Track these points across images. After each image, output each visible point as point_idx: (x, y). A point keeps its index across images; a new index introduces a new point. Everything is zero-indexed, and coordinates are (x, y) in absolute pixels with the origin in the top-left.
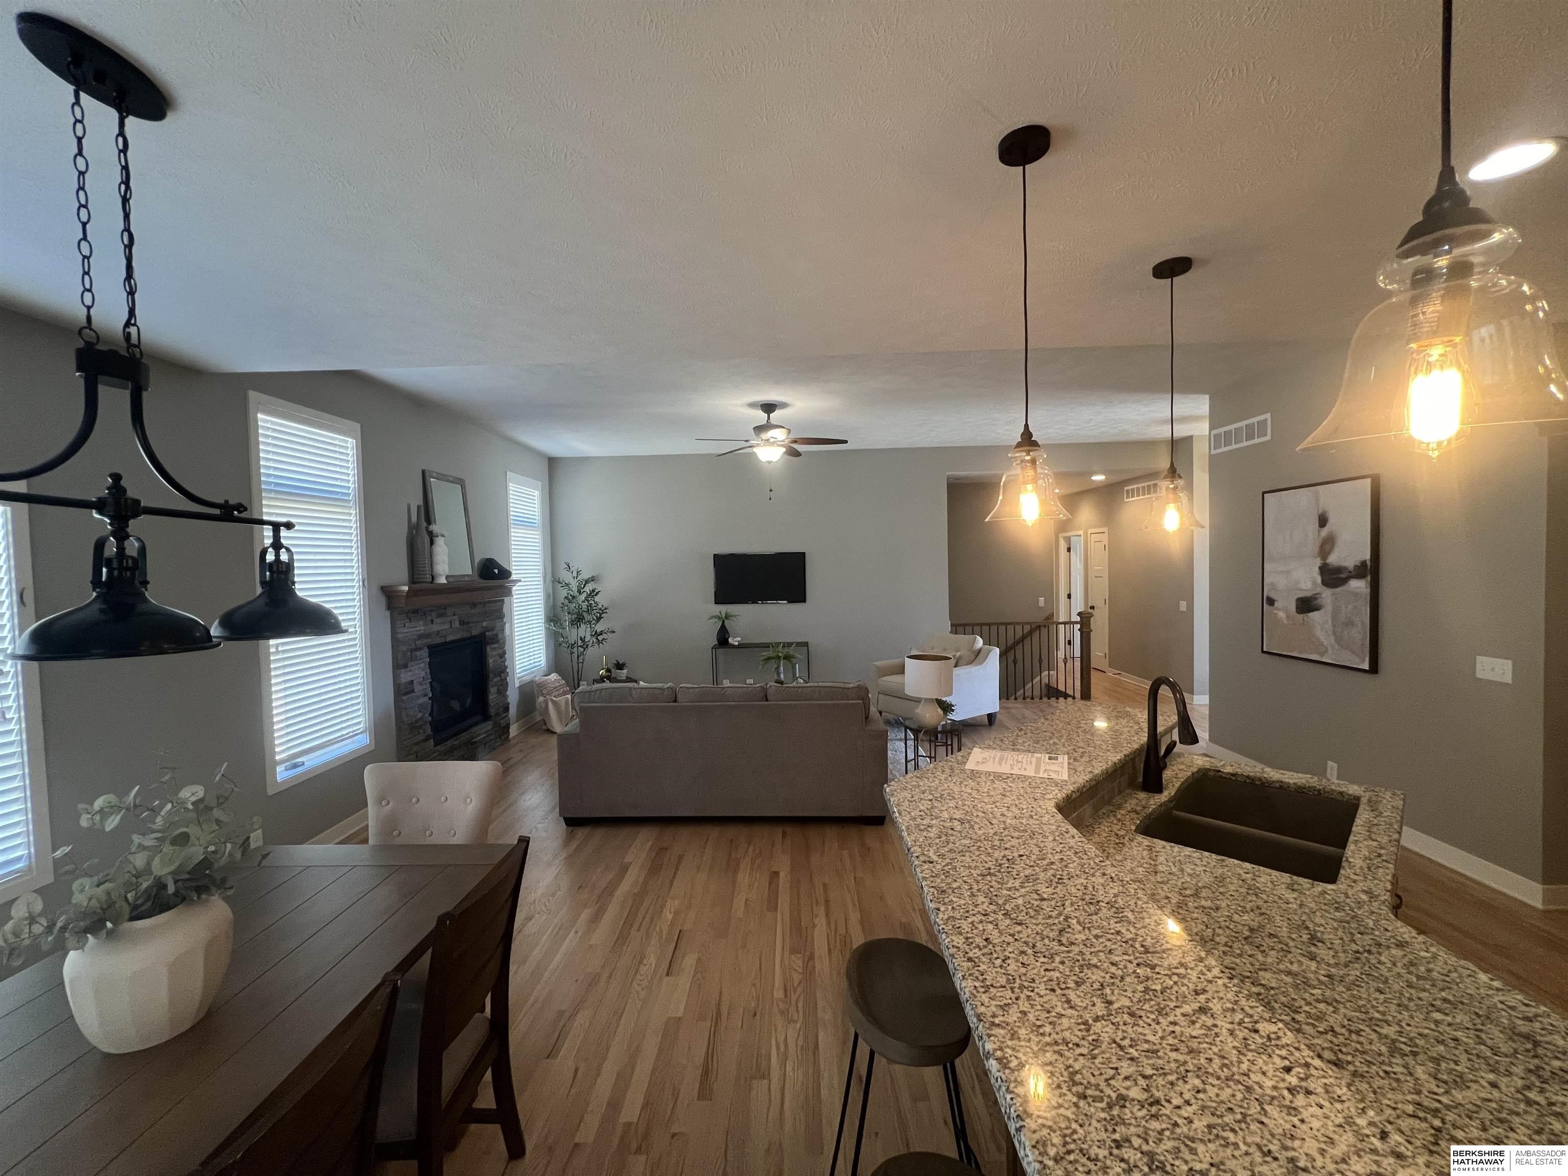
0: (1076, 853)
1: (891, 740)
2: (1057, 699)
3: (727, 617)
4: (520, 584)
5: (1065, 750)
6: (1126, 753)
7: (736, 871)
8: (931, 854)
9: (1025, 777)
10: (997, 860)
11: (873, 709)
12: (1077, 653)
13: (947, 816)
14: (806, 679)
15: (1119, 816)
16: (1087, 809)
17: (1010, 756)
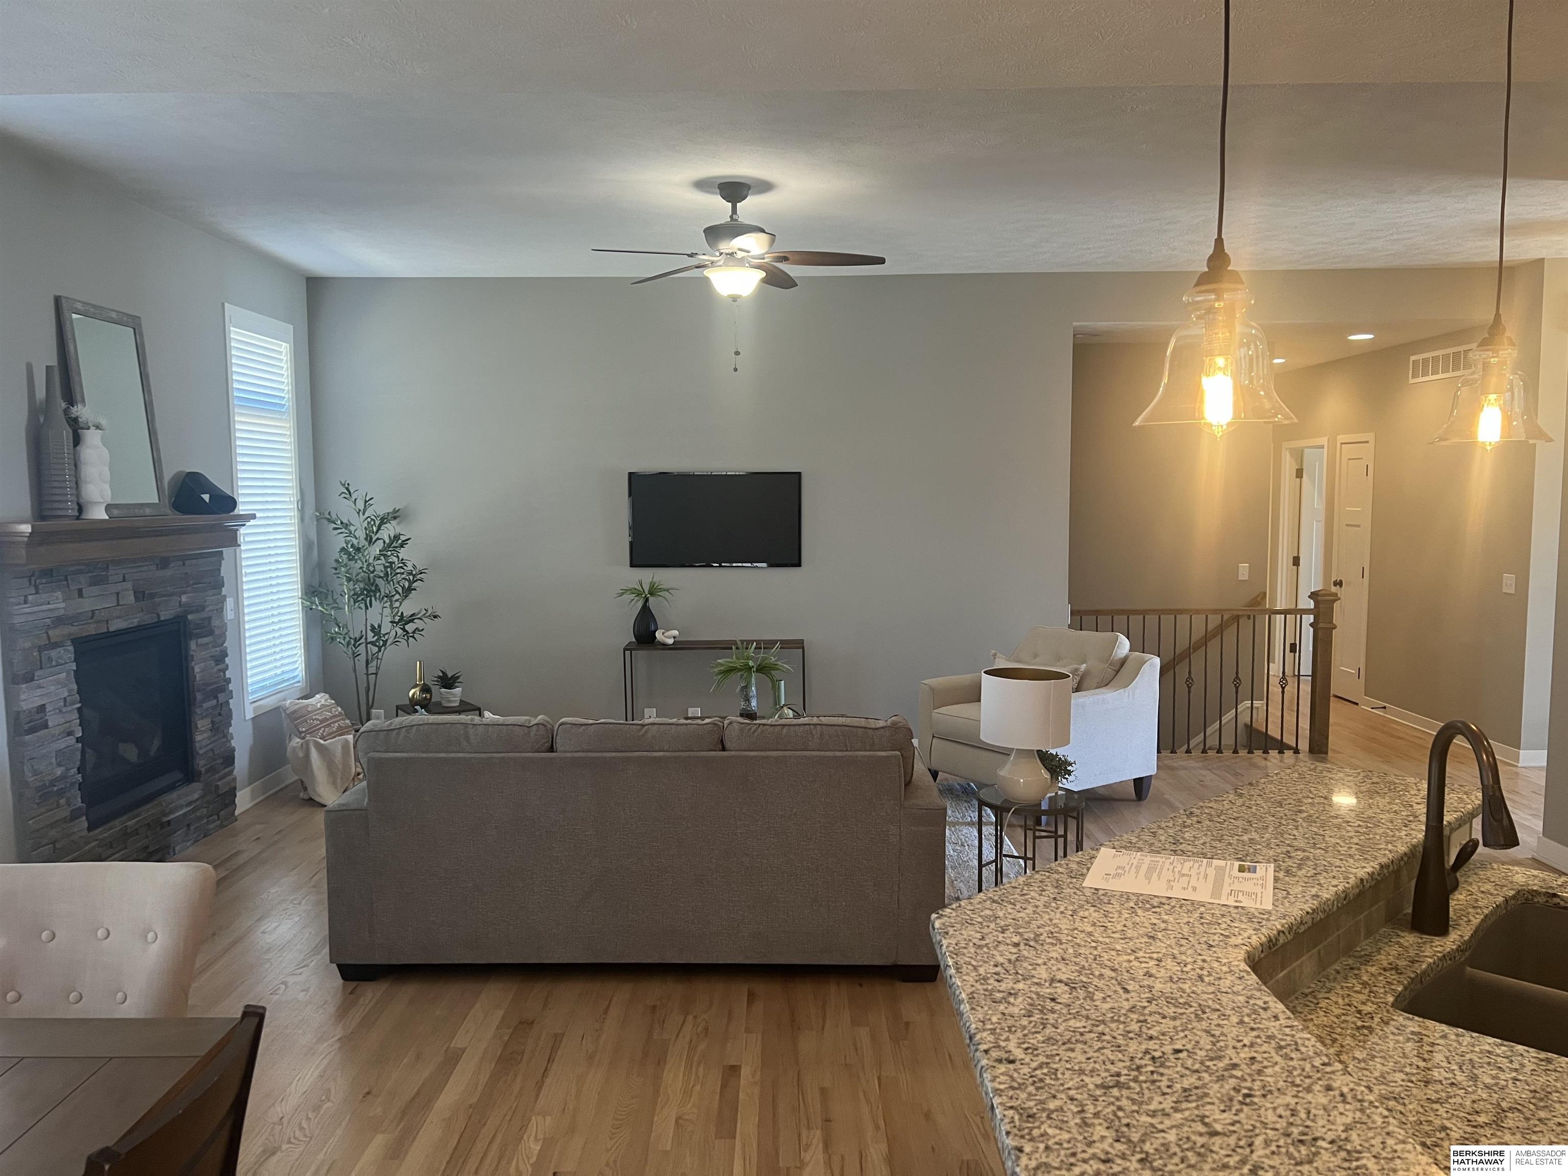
0: (1281, 1048)
1: (954, 824)
2: (1266, 752)
3: (654, 591)
4: (252, 522)
5: (1271, 853)
6: (1384, 860)
7: (661, 1062)
8: (1012, 1046)
9: (1193, 903)
10: (1132, 1059)
11: (920, 768)
12: (1306, 668)
13: (1045, 975)
14: (800, 710)
15: (1365, 978)
16: (1306, 964)
17: (1166, 862)
